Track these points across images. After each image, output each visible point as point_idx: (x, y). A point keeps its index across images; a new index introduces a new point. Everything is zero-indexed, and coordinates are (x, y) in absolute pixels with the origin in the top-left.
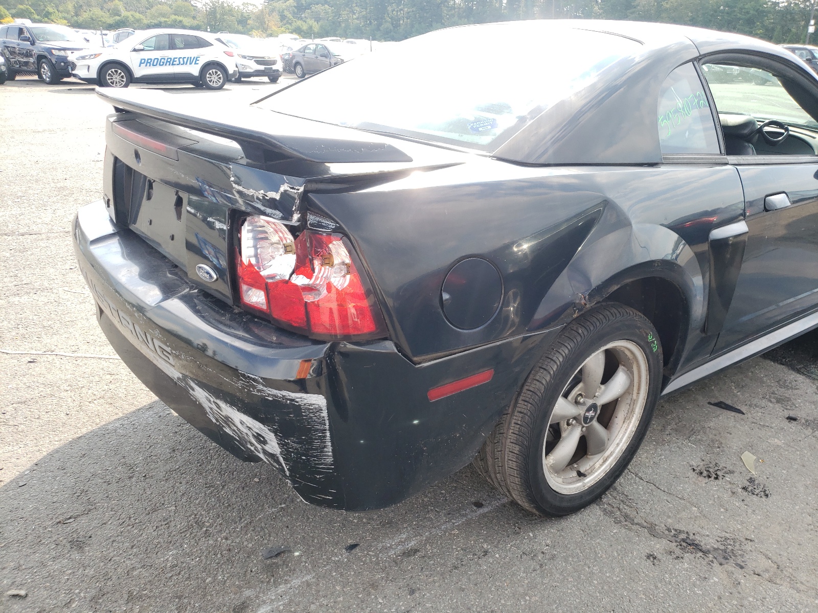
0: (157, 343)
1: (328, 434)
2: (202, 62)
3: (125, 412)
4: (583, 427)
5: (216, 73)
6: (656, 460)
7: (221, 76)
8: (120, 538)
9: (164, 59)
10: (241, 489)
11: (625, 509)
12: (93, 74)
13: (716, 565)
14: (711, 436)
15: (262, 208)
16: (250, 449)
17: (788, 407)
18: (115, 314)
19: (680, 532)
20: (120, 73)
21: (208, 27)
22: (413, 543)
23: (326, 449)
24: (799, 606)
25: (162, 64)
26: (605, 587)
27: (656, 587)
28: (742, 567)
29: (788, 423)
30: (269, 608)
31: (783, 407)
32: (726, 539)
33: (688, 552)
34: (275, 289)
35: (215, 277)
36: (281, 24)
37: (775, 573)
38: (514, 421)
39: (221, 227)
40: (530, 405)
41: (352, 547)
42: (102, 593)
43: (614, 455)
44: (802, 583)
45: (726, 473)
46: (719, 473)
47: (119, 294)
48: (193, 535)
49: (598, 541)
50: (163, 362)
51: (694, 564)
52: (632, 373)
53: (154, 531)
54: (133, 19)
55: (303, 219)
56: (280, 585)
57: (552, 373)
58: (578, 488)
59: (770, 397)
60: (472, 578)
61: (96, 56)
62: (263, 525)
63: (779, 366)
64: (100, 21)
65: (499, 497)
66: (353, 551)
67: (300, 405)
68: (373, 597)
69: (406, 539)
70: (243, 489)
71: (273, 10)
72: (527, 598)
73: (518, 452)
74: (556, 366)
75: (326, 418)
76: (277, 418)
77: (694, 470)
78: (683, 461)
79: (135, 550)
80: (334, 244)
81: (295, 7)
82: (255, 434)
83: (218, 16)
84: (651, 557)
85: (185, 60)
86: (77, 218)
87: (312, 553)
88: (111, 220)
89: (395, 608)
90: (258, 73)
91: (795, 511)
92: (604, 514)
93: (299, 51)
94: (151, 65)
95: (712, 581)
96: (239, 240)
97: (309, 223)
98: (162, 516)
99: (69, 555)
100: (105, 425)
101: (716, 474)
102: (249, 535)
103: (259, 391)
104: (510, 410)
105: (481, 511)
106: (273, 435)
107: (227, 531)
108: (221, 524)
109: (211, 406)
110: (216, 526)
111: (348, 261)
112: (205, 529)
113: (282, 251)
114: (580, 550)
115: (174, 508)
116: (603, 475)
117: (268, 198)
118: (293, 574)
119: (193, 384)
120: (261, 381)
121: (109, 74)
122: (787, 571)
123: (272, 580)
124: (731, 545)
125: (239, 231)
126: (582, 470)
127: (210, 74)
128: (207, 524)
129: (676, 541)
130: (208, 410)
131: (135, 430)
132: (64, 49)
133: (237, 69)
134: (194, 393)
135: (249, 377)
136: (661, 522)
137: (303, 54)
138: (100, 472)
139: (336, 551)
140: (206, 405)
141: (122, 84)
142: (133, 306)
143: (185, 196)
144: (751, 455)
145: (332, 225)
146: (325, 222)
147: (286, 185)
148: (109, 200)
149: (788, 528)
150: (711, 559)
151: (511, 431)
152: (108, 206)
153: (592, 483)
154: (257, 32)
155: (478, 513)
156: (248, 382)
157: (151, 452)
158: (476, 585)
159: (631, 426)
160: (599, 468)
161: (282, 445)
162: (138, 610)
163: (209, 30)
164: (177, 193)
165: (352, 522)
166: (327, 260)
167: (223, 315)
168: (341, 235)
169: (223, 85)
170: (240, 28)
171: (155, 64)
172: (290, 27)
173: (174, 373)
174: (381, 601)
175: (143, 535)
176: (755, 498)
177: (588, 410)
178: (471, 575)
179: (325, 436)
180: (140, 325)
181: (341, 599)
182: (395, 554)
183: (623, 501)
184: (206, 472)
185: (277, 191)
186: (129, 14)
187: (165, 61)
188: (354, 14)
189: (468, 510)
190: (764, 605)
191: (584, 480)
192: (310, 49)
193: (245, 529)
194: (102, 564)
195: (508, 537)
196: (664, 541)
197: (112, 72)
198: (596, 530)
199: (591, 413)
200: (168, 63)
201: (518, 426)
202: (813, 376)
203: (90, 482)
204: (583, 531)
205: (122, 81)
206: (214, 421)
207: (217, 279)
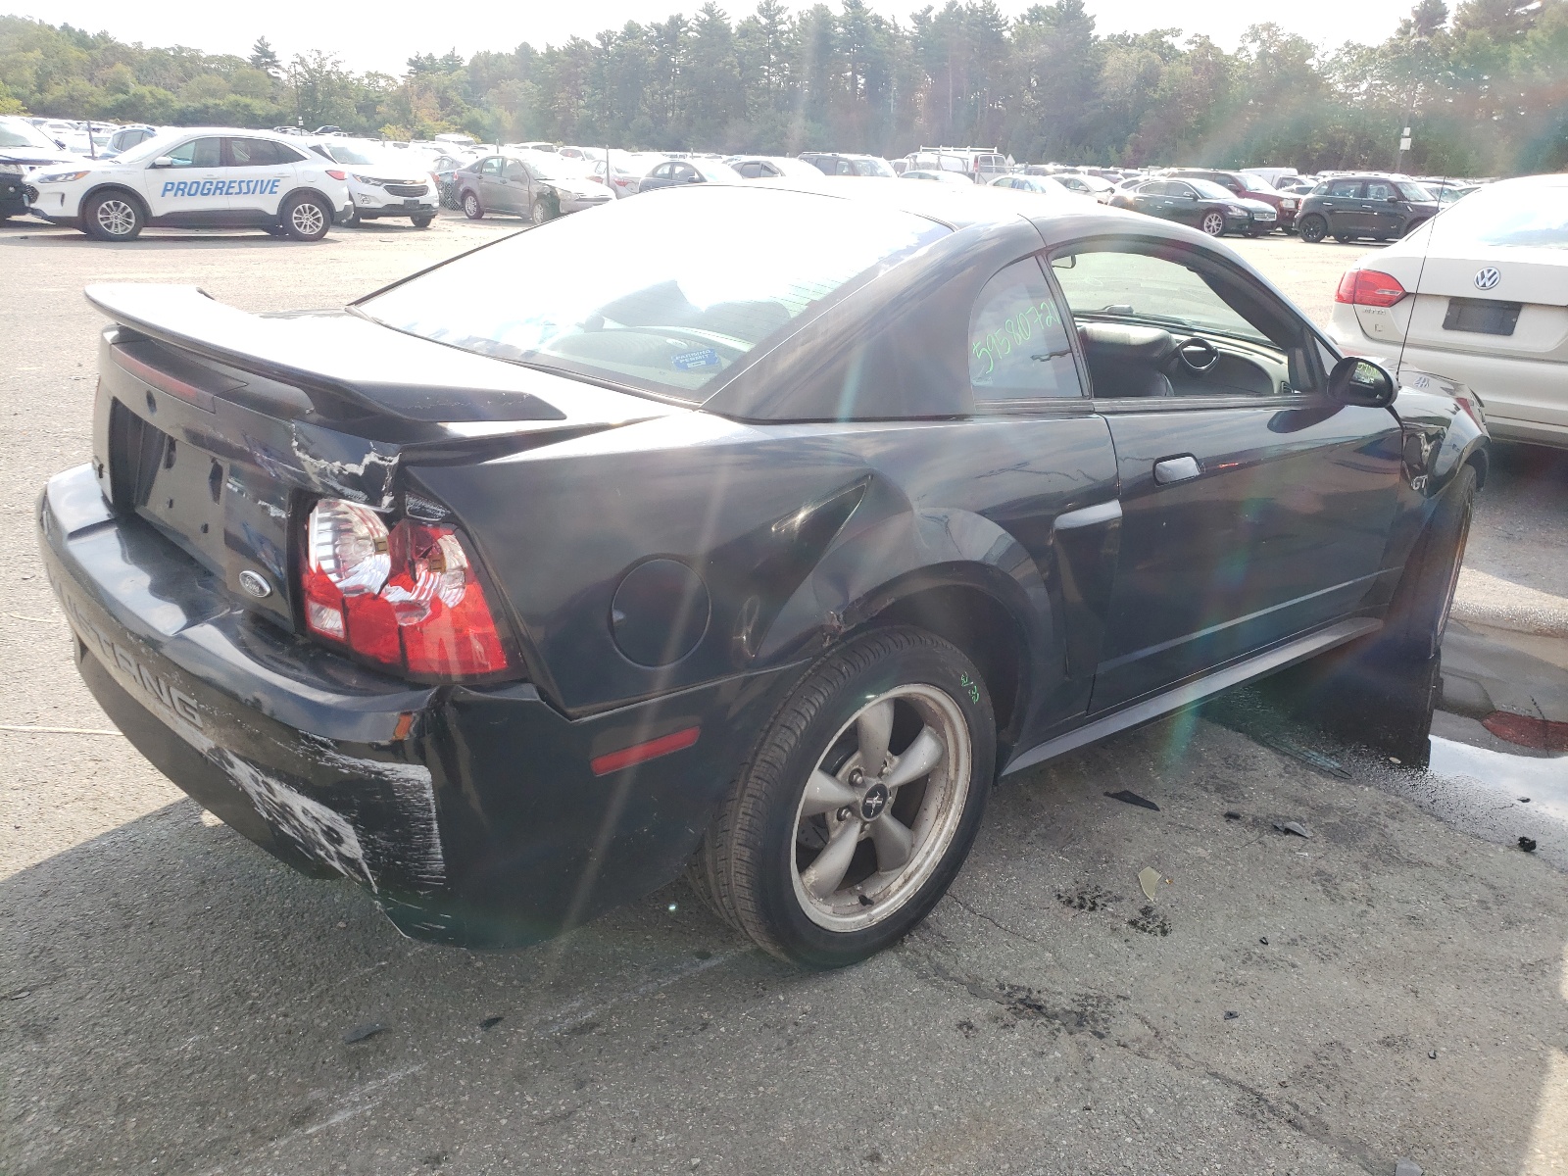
0: (176, 693)
1: (435, 826)
2: (283, 190)
3: (121, 822)
4: (865, 823)
5: (311, 209)
6: (1003, 883)
7: (320, 215)
8: (105, 1019)
9: (211, 183)
10: (314, 940)
11: (938, 957)
12: (71, 210)
13: (1063, 1034)
14: (1098, 845)
15: (339, 487)
16: (320, 856)
17: (1232, 799)
18: (108, 649)
19: (1019, 988)
20: (124, 209)
21: (300, 118)
22: (590, 1015)
23: (432, 850)
24: (1176, 1089)
25: (206, 191)
26: (885, 1071)
27: (964, 1068)
28: (1101, 1036)
29: (1225, 824)
30: (349, 1114)
31: (1223, 798)
32: (1088, 997)
33: (1024, 1018)
34: (360, 607)
35: (268, 590)
36: (439, 113)
37: (1150, 1043)
38: (742, 810)
39: (278, 515)
40: (765, 784)
41: (489, 1023)
42: (75, 1101)
43: (922, 871)
44: (1187, 1056)
45: (1109, 900)
46: (1098, 901)
47: (115, 618)
48: (230, 1012)
49: (886, 1004)
50: (185, 724)
51: (1030, 1033)
52: (944, 737)
53: (165, 1007)
54: (151, 101)
55: (398, 503)
56: (368, 1080)
57: (798, 733)
58: (859, 923)
59: (1207, 782)
60: (678, 1063)
61: (78, 175)
62: (348, 993)
63: (1234, 733)
64: (88, 102)
65: (738, 943)
66: (493, 1029)
67: (390, 782)
68: (517, 1093)
69: (579, 1009)
70: (319, 938)
71: (426, 88)
72: (761, 1089)
73: (749, 860)
74: (804, 723)
75: (432, 801)
76: (356, 801)
77: (1059, 897)
78: (1045, 884)
79: (131, 1037)
80: (445, 540)
81: (467, 82)
82: (325, 828)
83: (320, 97)
84: (966, 1026)
85: (252, 185)
86: (46, 493)
87: (426, 1032)
88: (105, 498)
89: (550, 1108)
90: (391, 211)
91: (1202, 954)
92: (903, 966)
93: (472, 169)
94: (186, 194)
95: (1051, 1057)
96: (306, 534)
97: (408, 508)
98: (179, 984)
99: (21, 1046)
100: (84, 844)
101: (1094, 903)
102: (324, 1009)
103: (329, 760)
104: (737, 794)
105: (707, 964)
106: (350, 827)
107: (288, 1004)
108: (277, 994)
109: (260, 790)
110: (270, 997)
111: (466, 565)
112: (250, 1002)
113: (371, 549)
114: (856, 1018)
115: (199, 971)
116: (903, 902)
117: (346, 473)
118: (392, 1065)
119: (231, 757)
120: (332, 744)
121: (103, 209)
122: (1168, 1040)
123: (357, 1074)
124: (1092, 1005)
125: (306, 520)
126: (869, 895)
127: (299, 211)
128: (256, 995)
129: (1009, 1003)
130: (256, 798)
131: (137, 850)
132: (17, 162)
133: (350, 203)
134: (233, 771)
135: (314, 739)
136: (991, 976)
137: (478, 175)
138: (73, 919)
139: (464, 1028)
140: (252, 789)
141: (127, 228)
142: (139, 637)
143: (225, 464)
144: (1154, 872)
145: (441, 512)
146: (430, 507)
147: (373, 454)
148: (101, 466)
149: (1185, 979)
150: (1057, 1026)
151: (739, 826)
152: (101, 476)
153: (885, 915)
154: (393, 128)
155: (702, 967)
156: (312, 747)
157: (164, 886)
158: (683, 1072)
159: (948, 823)
160: (898, 891)
161: (365, 843)
162: (135, 1124)
163: (301, 123)
164: (213, 460)
165: (495, 985)
166: (437, 564)
167: (279, 649)
168: (454, 526)
169: (325, 230)
170: (362, 120)
171: (193, 192)
172: (458, 120)
173: (203, 741)
174: (529, 1099)
175: (146, 1014)
176: (1145, 936)
177: (871, 795)
178: (677, 1058)
179: (430, 830)
180: (149, 667)
181: (467, 1098)
182: (559, 1031)
183: (936, 946)
184: (257, 914)
185: (359, 463)
186: (144, 90)
187: (213, 187)
188: (581, 97)
189: (685, 964)
190: (1121, 1088)
191: (872, 910)
192: (491, 166)
193: (318, 1000)
194: (75, 1059)
195: (745, 1001)
196: (990, 1003)
197: (108, 205)
198: (885, 990)
199: (875, 801)
200: (218, 191)
201: (748, 818)
202: (1284, 749)
203: (55, 935)
204: (865, 990)
205: (129, 223)
206: (265, 815)
207: (271, 594)
